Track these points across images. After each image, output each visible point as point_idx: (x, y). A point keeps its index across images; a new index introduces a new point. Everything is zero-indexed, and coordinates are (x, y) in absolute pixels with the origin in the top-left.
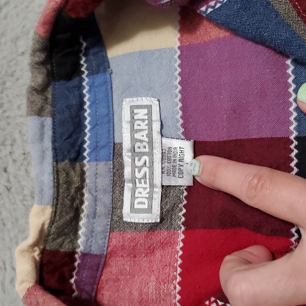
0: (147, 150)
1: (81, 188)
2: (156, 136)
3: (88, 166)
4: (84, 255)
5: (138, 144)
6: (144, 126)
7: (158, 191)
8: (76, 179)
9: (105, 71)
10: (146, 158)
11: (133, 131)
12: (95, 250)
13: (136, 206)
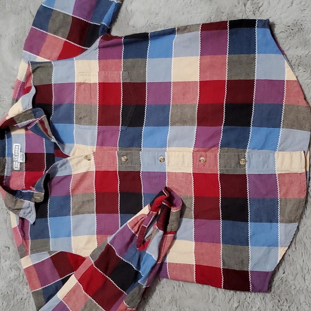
0: (18, 155)
1: (5, 163)
2: (19, 152)
3: (7, 158)
4: (6, 176)
5: (16, 154)
6: (17, 150)
7: (19, 164)
8: (4, 161)
9: (11, 138)
10: (17, 157)
11: (15, 151)
12: (8, 175)
13: (16, 167)
